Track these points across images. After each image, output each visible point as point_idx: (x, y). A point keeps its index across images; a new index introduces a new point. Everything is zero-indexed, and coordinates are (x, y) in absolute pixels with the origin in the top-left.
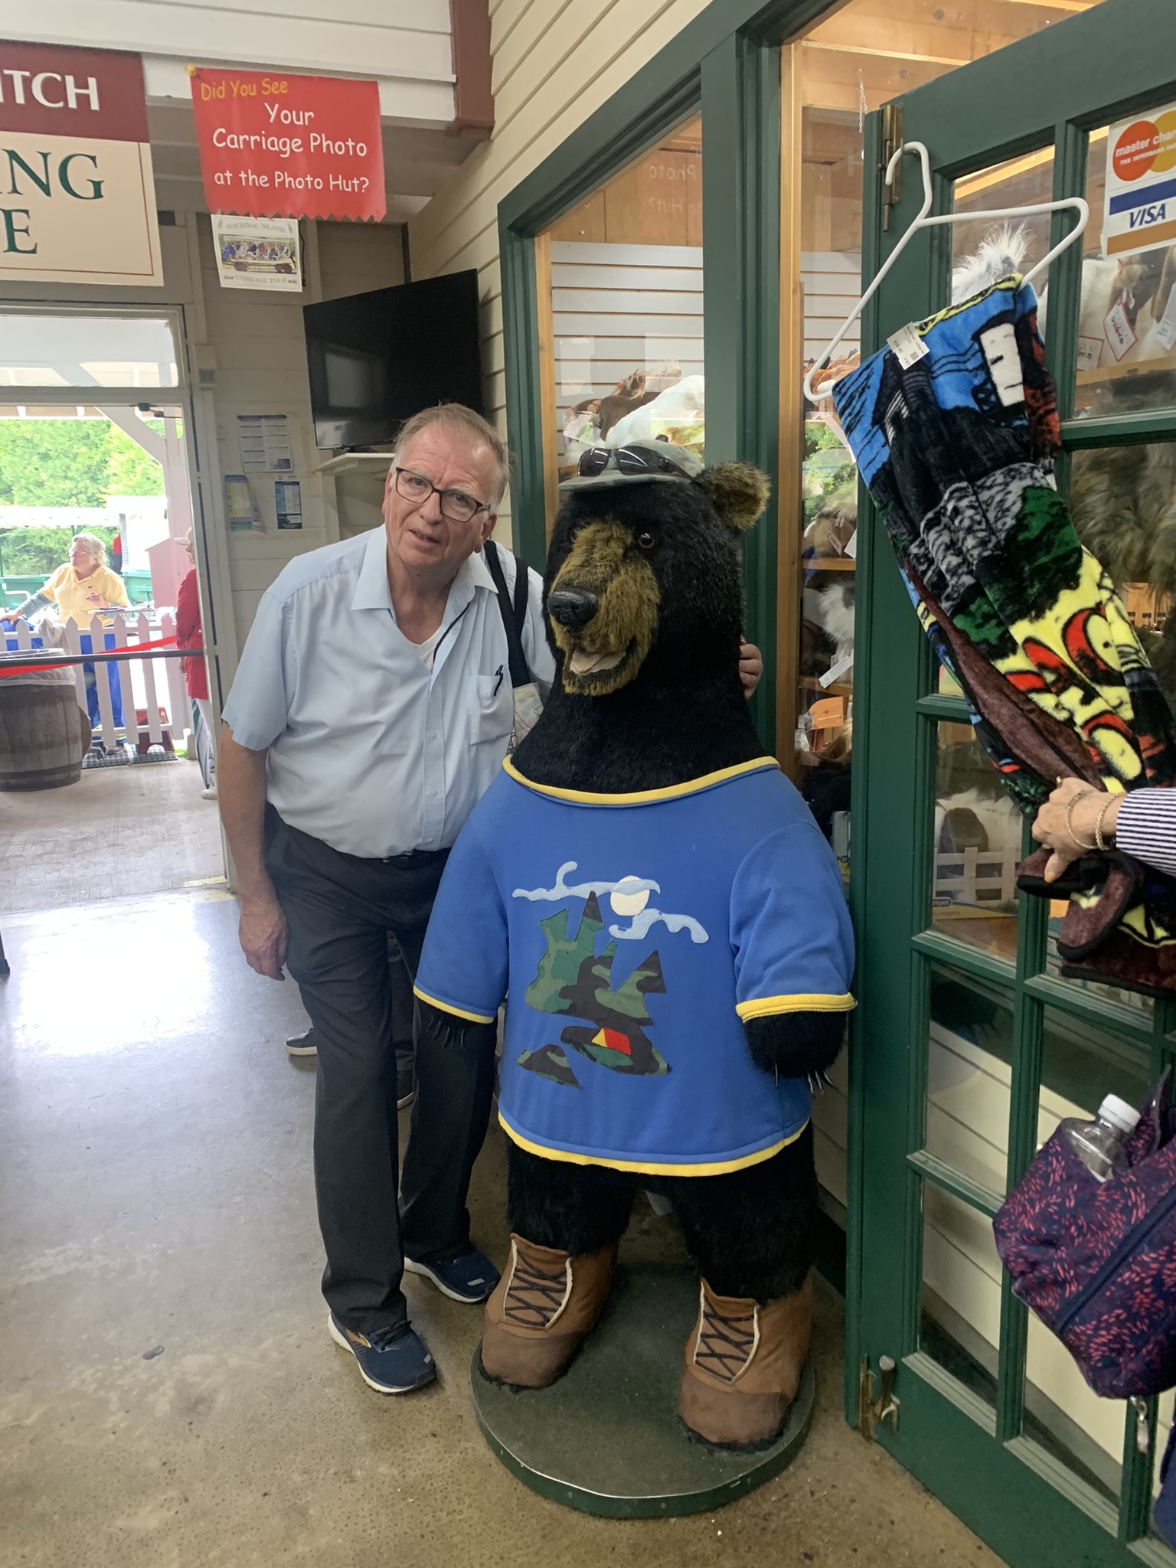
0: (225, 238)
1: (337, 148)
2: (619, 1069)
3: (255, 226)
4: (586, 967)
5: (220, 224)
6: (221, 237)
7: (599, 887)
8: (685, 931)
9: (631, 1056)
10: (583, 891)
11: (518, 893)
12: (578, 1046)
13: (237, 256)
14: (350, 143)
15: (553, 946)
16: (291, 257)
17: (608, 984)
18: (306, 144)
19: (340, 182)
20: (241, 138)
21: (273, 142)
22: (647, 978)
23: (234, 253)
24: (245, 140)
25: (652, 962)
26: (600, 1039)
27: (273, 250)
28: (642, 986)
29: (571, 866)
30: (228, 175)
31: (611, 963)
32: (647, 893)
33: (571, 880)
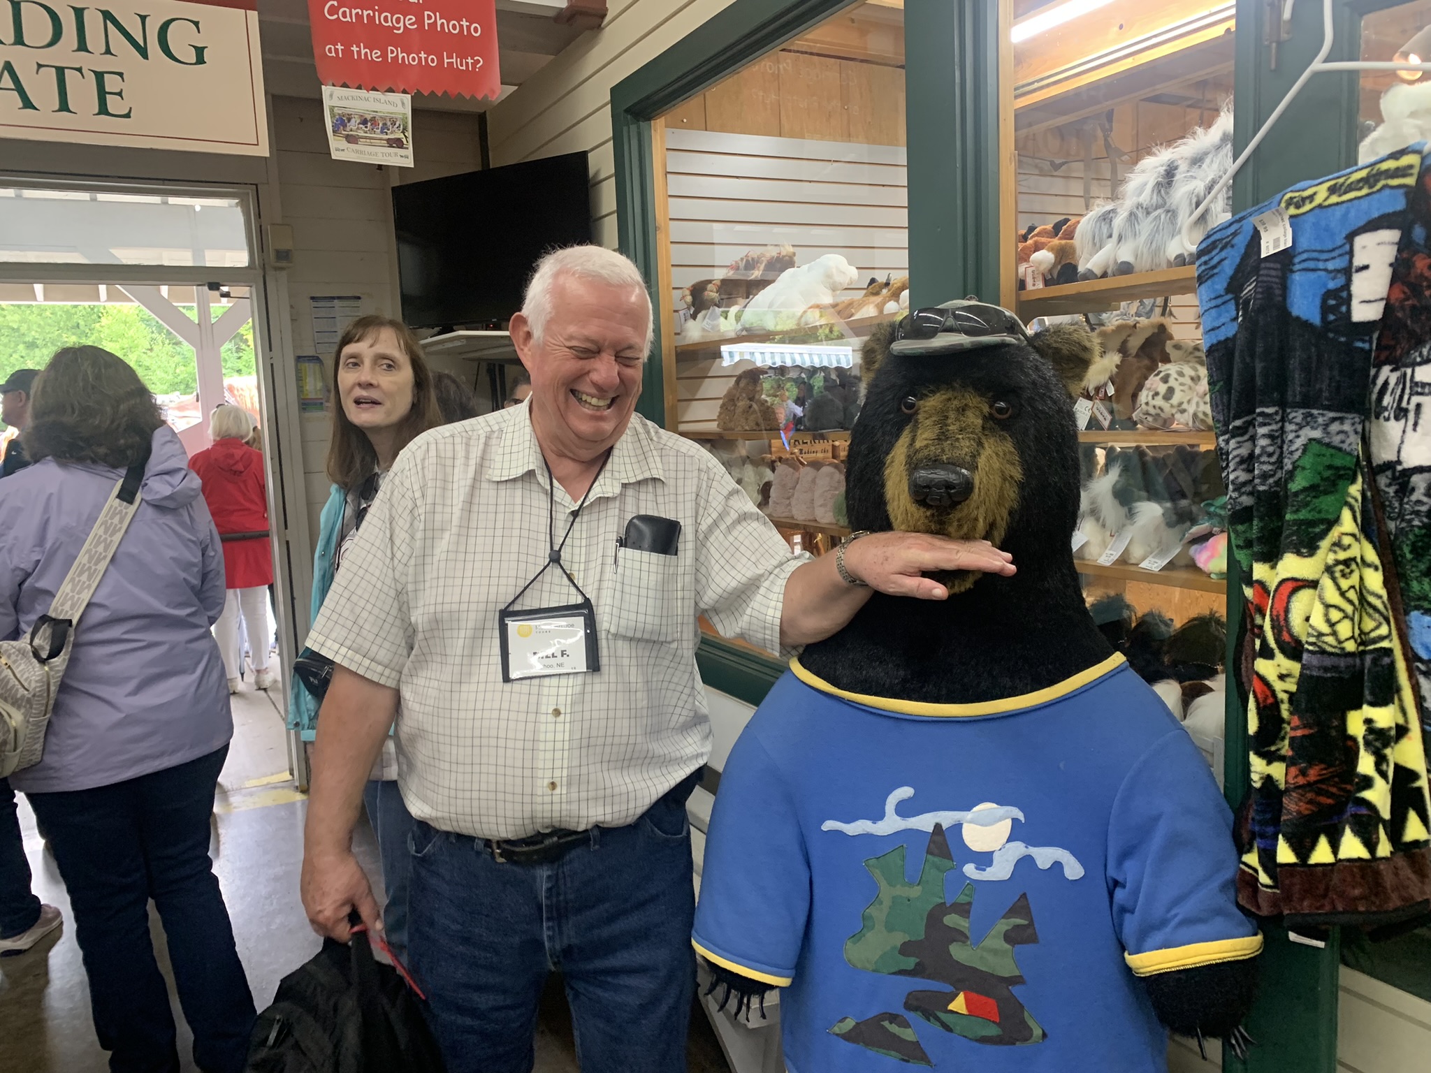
0: (336, 110)
1: (452, 27)
2: (984, 1040)
3: (367, 100)
4: (935, 917)
5: (331, 96)
6: (332, 109)
7: (946, 818)
8: (1057, 866)
9: (998, 1024)
10: (925, 822)
11: (829, 825)
12: (928, 1015)
13: (348, 129)
14: (465, 23)
15: (887, 892)
16: (403, 132)
17: (967, 937)
18: (420, 21)
19: (454, 60)
20: (354, 12)
21: (386, 17)
22: (1017, 927)
23: (345, 126)
24: (357, 13)
25: (1021, 907)
26: (959, 1004)
27: (385, 124)
28: (1009, 937)
29: (905, 792)
30: (340, 47)
31: (969, 912)
32: (1008, 823)
33: (904, 809)
